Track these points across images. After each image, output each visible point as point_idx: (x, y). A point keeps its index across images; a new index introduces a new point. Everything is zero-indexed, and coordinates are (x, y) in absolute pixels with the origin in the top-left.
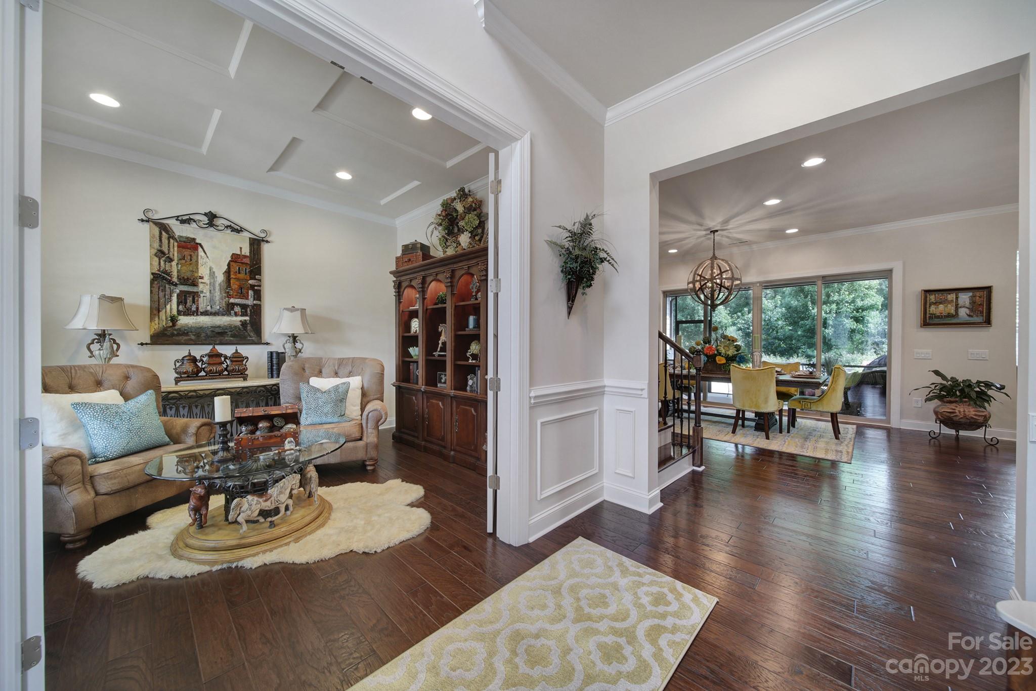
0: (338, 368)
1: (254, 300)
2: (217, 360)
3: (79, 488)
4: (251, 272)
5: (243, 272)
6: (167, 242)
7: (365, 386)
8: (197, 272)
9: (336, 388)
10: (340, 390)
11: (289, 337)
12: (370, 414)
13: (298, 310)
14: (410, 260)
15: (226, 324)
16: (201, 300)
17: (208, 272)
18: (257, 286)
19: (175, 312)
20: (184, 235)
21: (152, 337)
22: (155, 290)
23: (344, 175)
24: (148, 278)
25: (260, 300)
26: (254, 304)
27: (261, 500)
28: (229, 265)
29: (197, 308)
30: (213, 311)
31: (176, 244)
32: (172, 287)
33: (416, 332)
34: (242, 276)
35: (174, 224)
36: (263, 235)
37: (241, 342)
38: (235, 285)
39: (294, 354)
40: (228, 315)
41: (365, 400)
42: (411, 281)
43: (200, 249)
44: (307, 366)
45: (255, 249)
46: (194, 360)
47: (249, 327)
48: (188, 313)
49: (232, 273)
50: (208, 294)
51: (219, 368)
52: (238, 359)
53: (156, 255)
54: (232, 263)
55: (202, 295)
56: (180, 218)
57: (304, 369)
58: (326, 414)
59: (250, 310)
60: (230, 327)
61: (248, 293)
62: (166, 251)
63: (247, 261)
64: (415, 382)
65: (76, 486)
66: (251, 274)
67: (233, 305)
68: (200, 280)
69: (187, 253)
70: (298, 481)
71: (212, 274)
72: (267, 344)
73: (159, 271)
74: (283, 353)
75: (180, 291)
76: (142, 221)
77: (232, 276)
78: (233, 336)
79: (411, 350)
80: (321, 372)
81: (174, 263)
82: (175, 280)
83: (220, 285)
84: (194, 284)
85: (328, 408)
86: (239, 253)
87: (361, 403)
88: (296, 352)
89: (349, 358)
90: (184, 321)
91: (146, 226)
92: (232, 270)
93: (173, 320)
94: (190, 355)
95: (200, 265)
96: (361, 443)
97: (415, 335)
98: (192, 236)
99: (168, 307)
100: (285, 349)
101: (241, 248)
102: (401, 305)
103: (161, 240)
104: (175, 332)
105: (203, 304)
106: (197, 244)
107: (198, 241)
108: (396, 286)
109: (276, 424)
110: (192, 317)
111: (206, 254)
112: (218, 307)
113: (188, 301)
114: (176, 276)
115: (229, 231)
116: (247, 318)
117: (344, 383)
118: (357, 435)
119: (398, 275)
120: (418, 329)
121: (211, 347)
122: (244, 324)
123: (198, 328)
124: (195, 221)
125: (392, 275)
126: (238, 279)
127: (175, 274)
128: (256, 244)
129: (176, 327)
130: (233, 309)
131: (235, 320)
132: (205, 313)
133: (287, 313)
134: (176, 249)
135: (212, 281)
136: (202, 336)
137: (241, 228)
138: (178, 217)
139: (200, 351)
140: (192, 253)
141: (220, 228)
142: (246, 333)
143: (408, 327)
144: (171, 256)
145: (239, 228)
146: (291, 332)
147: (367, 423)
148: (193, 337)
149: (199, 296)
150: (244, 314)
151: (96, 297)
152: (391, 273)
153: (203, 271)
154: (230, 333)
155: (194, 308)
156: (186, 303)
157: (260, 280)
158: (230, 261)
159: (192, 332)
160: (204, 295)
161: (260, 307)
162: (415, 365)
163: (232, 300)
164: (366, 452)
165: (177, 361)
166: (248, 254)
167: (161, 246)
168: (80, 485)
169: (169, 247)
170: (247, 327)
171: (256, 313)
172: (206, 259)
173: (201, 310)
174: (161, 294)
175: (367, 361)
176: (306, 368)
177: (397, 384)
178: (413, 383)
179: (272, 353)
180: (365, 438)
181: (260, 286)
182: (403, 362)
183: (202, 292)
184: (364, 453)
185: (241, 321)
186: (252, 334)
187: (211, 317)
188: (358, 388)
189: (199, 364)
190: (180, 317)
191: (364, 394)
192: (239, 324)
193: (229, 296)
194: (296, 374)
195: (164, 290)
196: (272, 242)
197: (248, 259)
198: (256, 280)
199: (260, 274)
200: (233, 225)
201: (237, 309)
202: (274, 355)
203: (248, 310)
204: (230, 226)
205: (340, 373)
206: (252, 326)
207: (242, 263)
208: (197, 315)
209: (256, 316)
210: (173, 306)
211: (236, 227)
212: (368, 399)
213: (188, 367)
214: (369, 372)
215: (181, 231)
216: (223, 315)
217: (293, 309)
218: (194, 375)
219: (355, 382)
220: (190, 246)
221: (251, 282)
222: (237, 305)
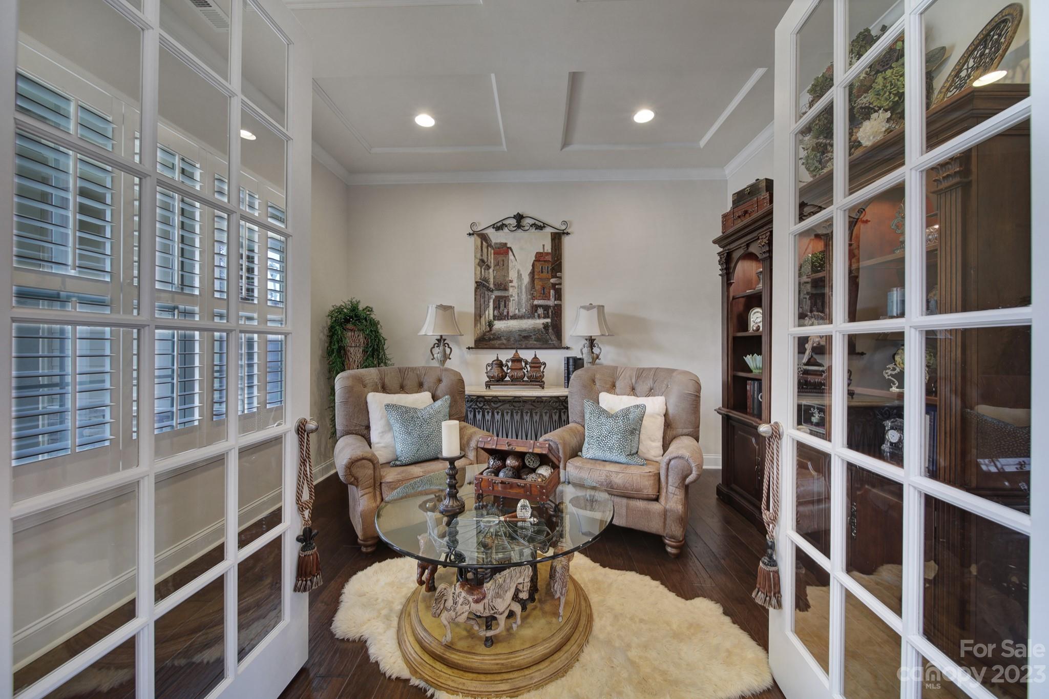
0: (636, 382)
1: (555, 300)
2: (517, 365)
3: (369, 493)
4: (553, 269)
5: (545, 271)
6: (486, 250)
7: (671, 411)
8: (508, 276)
9: (626, 412)
10: (631, 416)
11: (586, 340)
12: (672, 462)
13: (594, 307)
14: (746, 212)
15: (530, 327)
16: (510, 304)
17: (517, 275)
18: (557, 284)
19: (491, 317)
20: (498, 241)
21: (476, 341)
22: (478, 297)
23: (644, 116)
24: (472, 286)
25: (561, 300)
26: (555, 305)
27: (470, 598)
28: (533, 265)
29: (508, 313)
30: (520, 314)
31: (492, 251)
32: (490, 293)
33: (758, 329)
34: (545, 275)
35: (491, 232)
36: (563, 227)
37: (543, 346)
38: (538, 287)
39: (591, 361)
40: (532, 318)
41: (670, 433)
42: (748, 246)
43: (510, 253)
44: (598, 376)
45: (557, 244)
46: (500, 364)
47: (550, 331)
48: (500, 317)
49: (536, 273)
50: (516, 297)
51: (520, 374)
52: (537, 364)
53: (479, 265)
54: (536, 263)
55: (511, 299)
56: (495, 226)
57: (594, 381)
58: (611, 449)
59: (552, 312)
60: (534, 330)
61: (550, 293)
62: (486, 260)
63: (549, 258)
64: (756, 412)
65: (367, 491)
66: (552, 272)
67: (537, 306)
68: (510, 284)
69: (500, 258)
70: (528, 580)
71: (520, 276)
72: (568, 348)
73: (480, 279)
74: (580, 359)
75: (496, 296)
76: (470, 234)
77: (536, 277)
78: (537, 340)
79: (749, 359)
80: (614, 386)
81: (491, 270)
82: (492, 286)
83: (526, 287)
84: (506, 289)
85: (614, 440)
86: (542, 251)
87: (664, 438)
88: (593, 358)
89: (650, 369)
90: (499, 325)
91: (473, 238)
92: (536, 269)
93: (490, 325)
94: (498, 359)
95: (510, 269)
96: (655, 507)
97: (757, 334)
98: (504, 241)
99: (487, 312)
100: (582, 354)
101: (544, 245)
102: (732, 288)
103: (482, 250)
104: (492, 337)
105: (512, 308)
106: (508, 248)
107: (508, 246)
108: (723, 260)
109: (527, 464)
110: (504, 322)
111: (514, 256)
112: (524, 310)
113: (501, 305)
114: (492, 283)
115: (533, 230)
116: (549, 320)
117: (637, 406)
118: (650, 491)
119: (726, 242)
120: (761, 325)
121: (514, 351)
122: (546, 326)
123: (508, 332)
124: (506, 226)
125: (717, 245)
126: (541, 279)
127: (492, 280)
128: (557, 238)
129: (493, 332)
130: (536, 311)
131: (539, 323)
132: (514, 317)
133: (583, 312)
134: (492, 256)
135: (520, 283)
136: (511, 340)
137: (544, 224)
138: (494, 225)
139: (505, 356)
140: (504, 258)
141: (526, 228)
142: (548, 337)
143: (743, 323)
144: (489, 264)
145: (542, 224)
146: (588, 334)
147: (667, 476)
148: (505, 342)
149: (509, 300)
150: (546, 317)
151: (434, 306)
152: (715, 242)
153: (513, 275)
154: (533, 337)
155: (505, 313)
156: (499, 308)
157: (560, 278)
158: (535, 261)
159: (503, 336)
160: (513, 298)
161: (561, 308)
162: (756, 384)
163: (536, 302)
164: (665, 523)
165: (488, 365)
166: (550, 251)
167: (482, 255)
168: (371, 490)
169: (487, 255)
170: (548, 330)
171: (556, 314)
172: (515, 262)
173: (511, 314)
174: (482, 300)
175: (674, 374)
176: (597, 381)
177: (725, 411)
178: (753, 415)
179: (568, 359)
180: (662, 499)
181: (560, 284)
182: (735, 378)
183: (512, 296)
184: (661, 524)
185: (543, 324)
186: (553, 337)
187: (518, 320)
188: (659, 415)
189: (505, 369)
190: (496, 322)
191: (668, 424)
192: (542, 326)
193: (534, 298)
194: (585, 387)
195: (484, 297)
196: (573, 233)
197: (550, 256)
198: (557, 277)
199: (560, 271)
200: (537, 222)
201: (540, 311)
202: (571, 361)
203: (550, 311)
204: (534, 224)
205: (639, 389)
206: (553, 329)
207: (545, 261)
208: (508, 319)
209: (557, 317)
210: (490, 312)
211: (540, 224)
212: (674, 433)
213: (496, 372)
214: (677, 389)
215: (496, 237)
216: (528, 318)
217: (590, 307)
218: (499, 380)
219: (655, 405)
220: (503, 250)
221: (553, 281)
222: (540, 306)
